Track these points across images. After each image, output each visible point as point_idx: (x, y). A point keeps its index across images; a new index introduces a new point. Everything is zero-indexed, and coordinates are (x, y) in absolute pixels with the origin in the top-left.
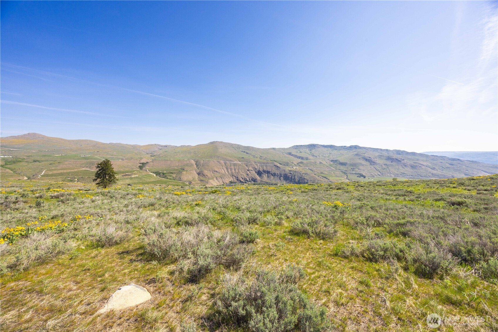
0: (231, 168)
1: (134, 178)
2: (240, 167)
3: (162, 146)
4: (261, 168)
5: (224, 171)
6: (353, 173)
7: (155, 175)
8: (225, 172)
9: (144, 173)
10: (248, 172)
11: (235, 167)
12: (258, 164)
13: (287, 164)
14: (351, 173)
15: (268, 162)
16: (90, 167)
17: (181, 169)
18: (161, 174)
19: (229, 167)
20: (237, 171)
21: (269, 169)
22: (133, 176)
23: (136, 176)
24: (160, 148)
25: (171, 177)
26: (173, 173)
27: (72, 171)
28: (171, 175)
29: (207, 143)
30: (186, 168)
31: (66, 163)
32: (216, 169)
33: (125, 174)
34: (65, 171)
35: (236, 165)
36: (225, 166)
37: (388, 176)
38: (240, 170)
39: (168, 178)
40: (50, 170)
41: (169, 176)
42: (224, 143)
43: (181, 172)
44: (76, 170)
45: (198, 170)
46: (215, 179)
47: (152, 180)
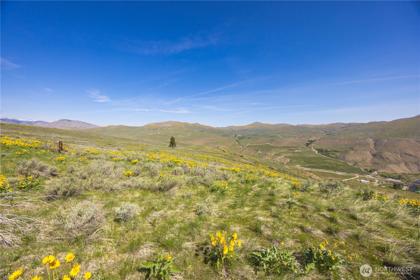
1: (296, 152)
7: (317, 152)
9: (308, 149)
16: (271, 143)
17: (350, 148)
18: (324, 152)
25: (334, 156)
26: (337, 152)
27: (261, 144)
28: (334, 153)
30: (357, 147)
31: (260, 139)
33: (290, 149)
34: (258, 144)
39: (329, 156)
40: (251, 143)
41: (332, 154)
43: (348, 152)
44: (263, 144)
45: (375, 150)
46: (403, 165)
47: (312, 156)
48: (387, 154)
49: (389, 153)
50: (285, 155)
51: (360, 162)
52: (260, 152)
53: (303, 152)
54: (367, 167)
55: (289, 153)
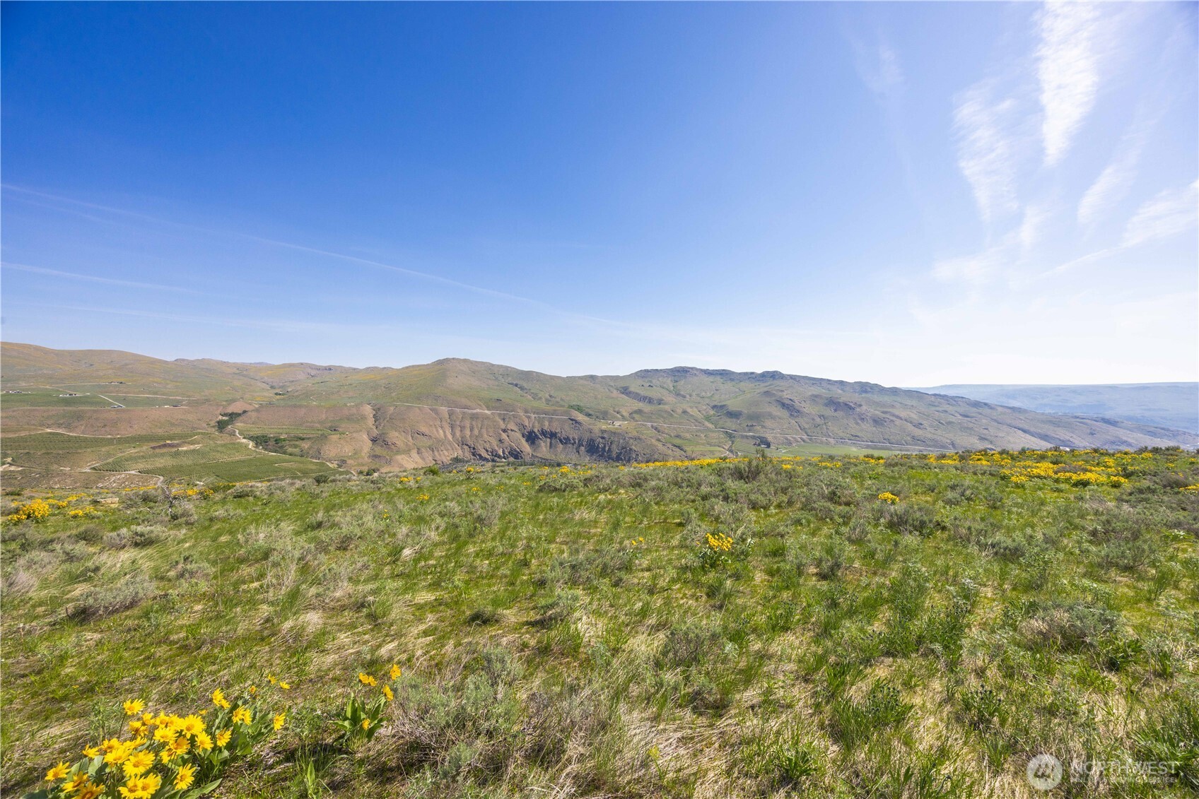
0: (462, 424)
1: (186, 452)
2: (486, 422)
3: (318, 368)
4: (536, 424)
5: (444, 432)
6: (747, 437)
7: (251, 445)
8: (445, 436)
10: (504, 436)
11: (474, 423)
12: (533, 416)
13: (604, 415)
14: (743, 437)
15: (555, 410)
17: (331, 428)
18: (272, 443)
19: (458, 423)
20: (476, 432)
21: (556, 428)
22: (185, 448)
23: (192, 447)
24: (313, 372)
25: (297, 450)
26: (303, 439)
28: (297, 443)
29: (429, 362)
30: (343, 425)
32: (423, 429)
33: (162, 443)
35: (477, 418)
36: (449, 421)
37: (822, 443)
38: (484, 431)
39: (285, 453)
41: (291, 446)
42: (471, 362)
43: (326, 437)
44: (23, 434)
45: (375, 430)
46: (414, 453)
47: (238, 457)
48: (394, 436)
49: (397, 434)
50: (141, 466)
51: (350, 457)
52: (12, 468)
53: (208, 449)
54: (363, 465)
55: (156, 456)
